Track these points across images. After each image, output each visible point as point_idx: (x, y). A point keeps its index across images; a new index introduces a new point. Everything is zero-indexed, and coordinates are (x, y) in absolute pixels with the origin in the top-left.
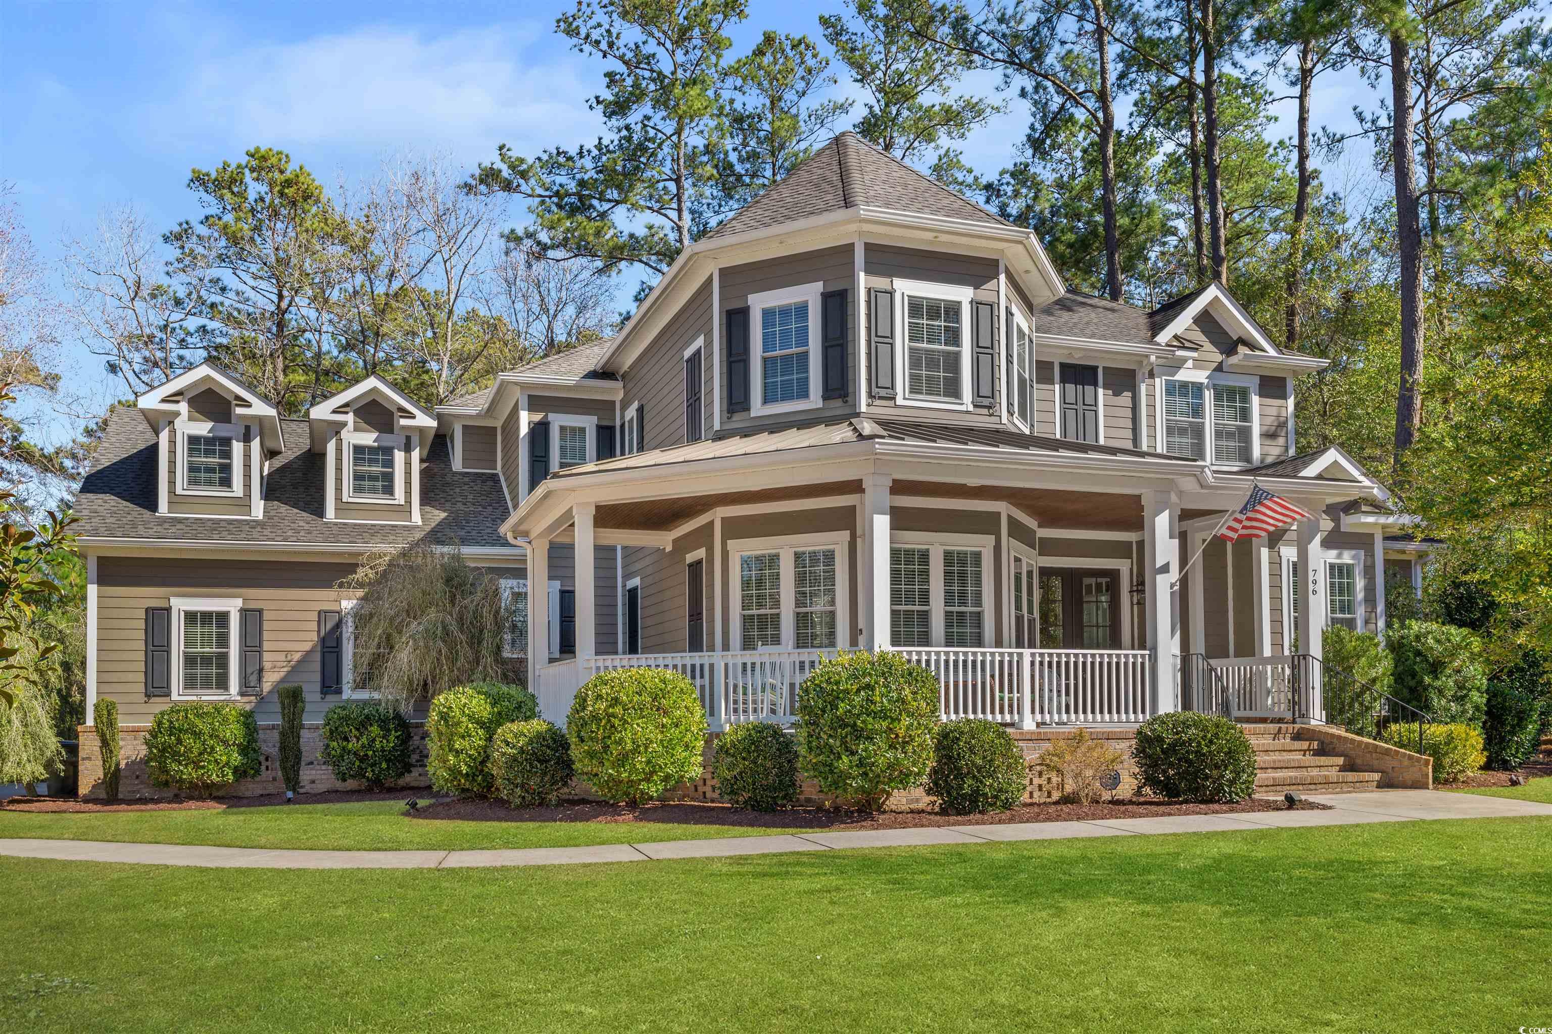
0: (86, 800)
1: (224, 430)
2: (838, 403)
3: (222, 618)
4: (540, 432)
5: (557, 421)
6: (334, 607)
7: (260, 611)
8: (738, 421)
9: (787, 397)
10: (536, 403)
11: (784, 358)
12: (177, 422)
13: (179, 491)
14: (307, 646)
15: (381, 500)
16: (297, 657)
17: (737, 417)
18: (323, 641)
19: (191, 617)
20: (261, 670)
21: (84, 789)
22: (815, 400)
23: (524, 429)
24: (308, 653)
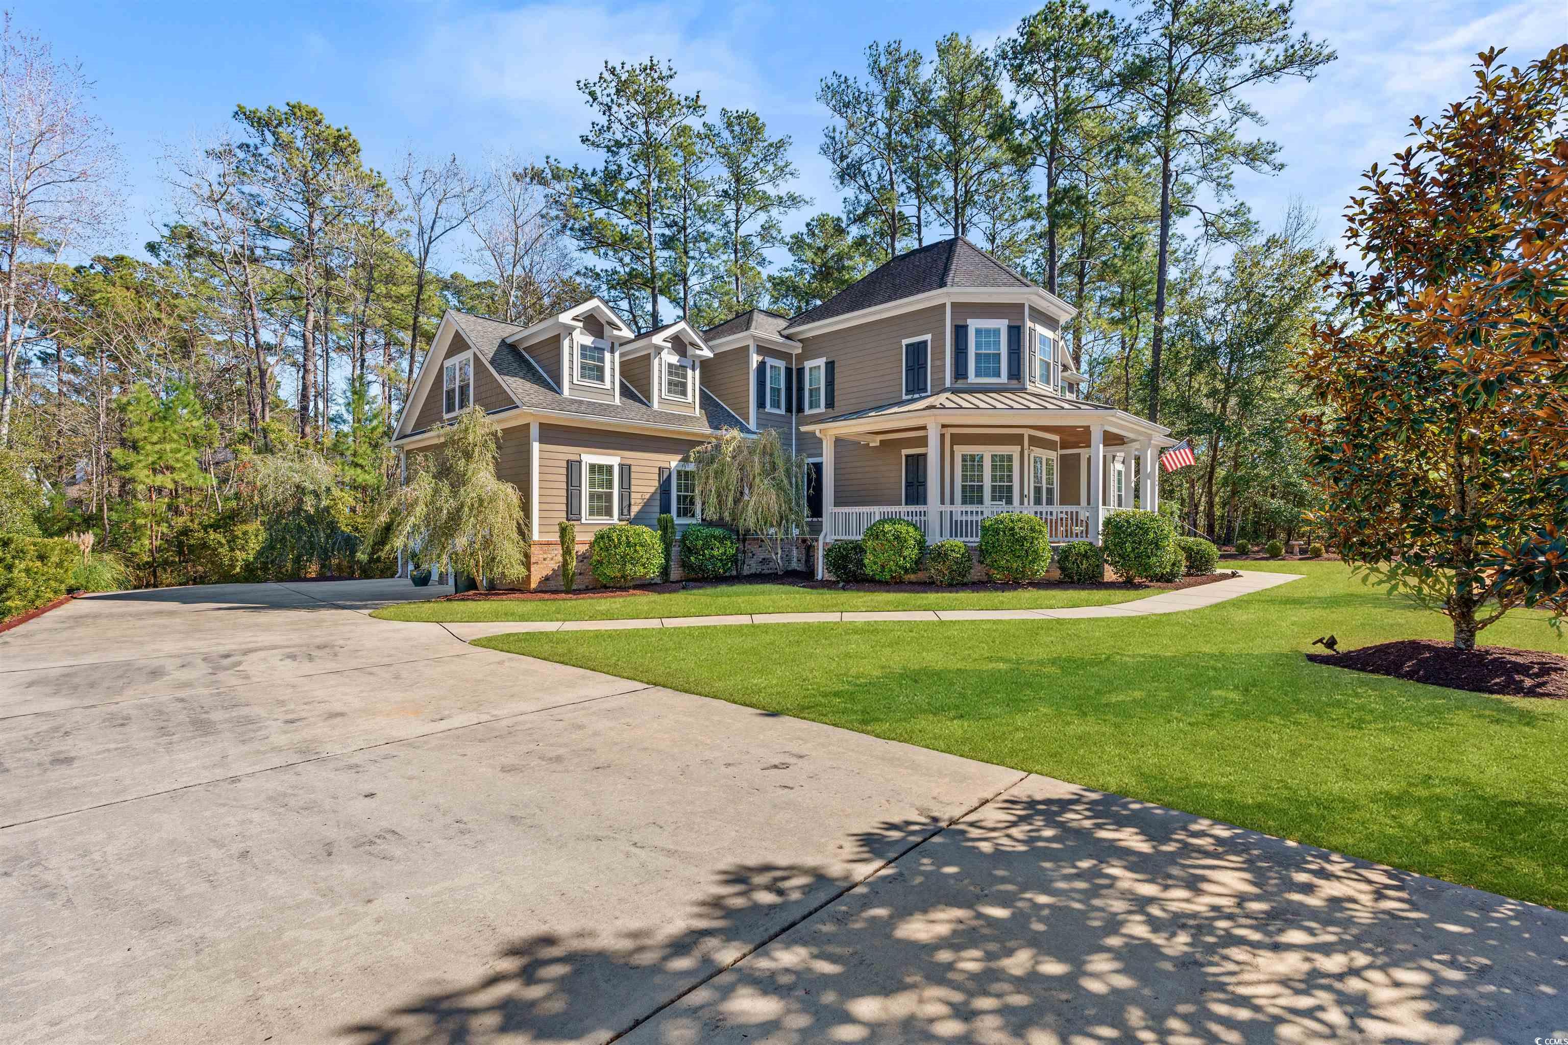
0: (536, 591)
1: (601, 344)
2: (1015, 382)
3: (610, 469)
4: (762, 366)
5: (770, 361)
6: (666, 465)
7: (630, 466)
8: (960, 384)
9: (987, 375)
10: (761, 350)
11: (985, 355)
12: (574, 334)
13: (575, 382)
14: (652, 490)
15: (679, 398)
16: (647, 496)
17: (960, 381)
18: (661, 486)
19: (592, 467)
20: (630, 505)
21: (533, 585)
22: (1004, 378)
23: (755, 365)
24: (653, 494)
